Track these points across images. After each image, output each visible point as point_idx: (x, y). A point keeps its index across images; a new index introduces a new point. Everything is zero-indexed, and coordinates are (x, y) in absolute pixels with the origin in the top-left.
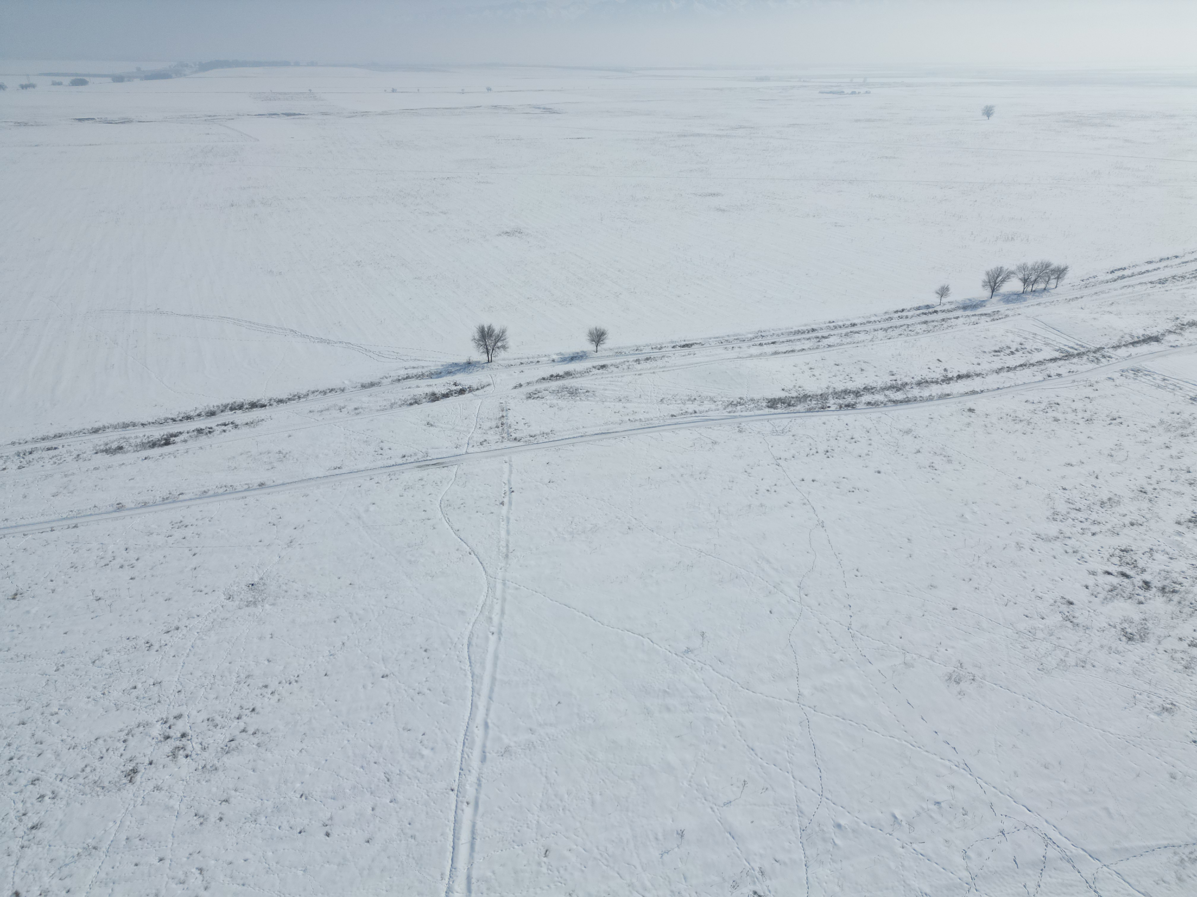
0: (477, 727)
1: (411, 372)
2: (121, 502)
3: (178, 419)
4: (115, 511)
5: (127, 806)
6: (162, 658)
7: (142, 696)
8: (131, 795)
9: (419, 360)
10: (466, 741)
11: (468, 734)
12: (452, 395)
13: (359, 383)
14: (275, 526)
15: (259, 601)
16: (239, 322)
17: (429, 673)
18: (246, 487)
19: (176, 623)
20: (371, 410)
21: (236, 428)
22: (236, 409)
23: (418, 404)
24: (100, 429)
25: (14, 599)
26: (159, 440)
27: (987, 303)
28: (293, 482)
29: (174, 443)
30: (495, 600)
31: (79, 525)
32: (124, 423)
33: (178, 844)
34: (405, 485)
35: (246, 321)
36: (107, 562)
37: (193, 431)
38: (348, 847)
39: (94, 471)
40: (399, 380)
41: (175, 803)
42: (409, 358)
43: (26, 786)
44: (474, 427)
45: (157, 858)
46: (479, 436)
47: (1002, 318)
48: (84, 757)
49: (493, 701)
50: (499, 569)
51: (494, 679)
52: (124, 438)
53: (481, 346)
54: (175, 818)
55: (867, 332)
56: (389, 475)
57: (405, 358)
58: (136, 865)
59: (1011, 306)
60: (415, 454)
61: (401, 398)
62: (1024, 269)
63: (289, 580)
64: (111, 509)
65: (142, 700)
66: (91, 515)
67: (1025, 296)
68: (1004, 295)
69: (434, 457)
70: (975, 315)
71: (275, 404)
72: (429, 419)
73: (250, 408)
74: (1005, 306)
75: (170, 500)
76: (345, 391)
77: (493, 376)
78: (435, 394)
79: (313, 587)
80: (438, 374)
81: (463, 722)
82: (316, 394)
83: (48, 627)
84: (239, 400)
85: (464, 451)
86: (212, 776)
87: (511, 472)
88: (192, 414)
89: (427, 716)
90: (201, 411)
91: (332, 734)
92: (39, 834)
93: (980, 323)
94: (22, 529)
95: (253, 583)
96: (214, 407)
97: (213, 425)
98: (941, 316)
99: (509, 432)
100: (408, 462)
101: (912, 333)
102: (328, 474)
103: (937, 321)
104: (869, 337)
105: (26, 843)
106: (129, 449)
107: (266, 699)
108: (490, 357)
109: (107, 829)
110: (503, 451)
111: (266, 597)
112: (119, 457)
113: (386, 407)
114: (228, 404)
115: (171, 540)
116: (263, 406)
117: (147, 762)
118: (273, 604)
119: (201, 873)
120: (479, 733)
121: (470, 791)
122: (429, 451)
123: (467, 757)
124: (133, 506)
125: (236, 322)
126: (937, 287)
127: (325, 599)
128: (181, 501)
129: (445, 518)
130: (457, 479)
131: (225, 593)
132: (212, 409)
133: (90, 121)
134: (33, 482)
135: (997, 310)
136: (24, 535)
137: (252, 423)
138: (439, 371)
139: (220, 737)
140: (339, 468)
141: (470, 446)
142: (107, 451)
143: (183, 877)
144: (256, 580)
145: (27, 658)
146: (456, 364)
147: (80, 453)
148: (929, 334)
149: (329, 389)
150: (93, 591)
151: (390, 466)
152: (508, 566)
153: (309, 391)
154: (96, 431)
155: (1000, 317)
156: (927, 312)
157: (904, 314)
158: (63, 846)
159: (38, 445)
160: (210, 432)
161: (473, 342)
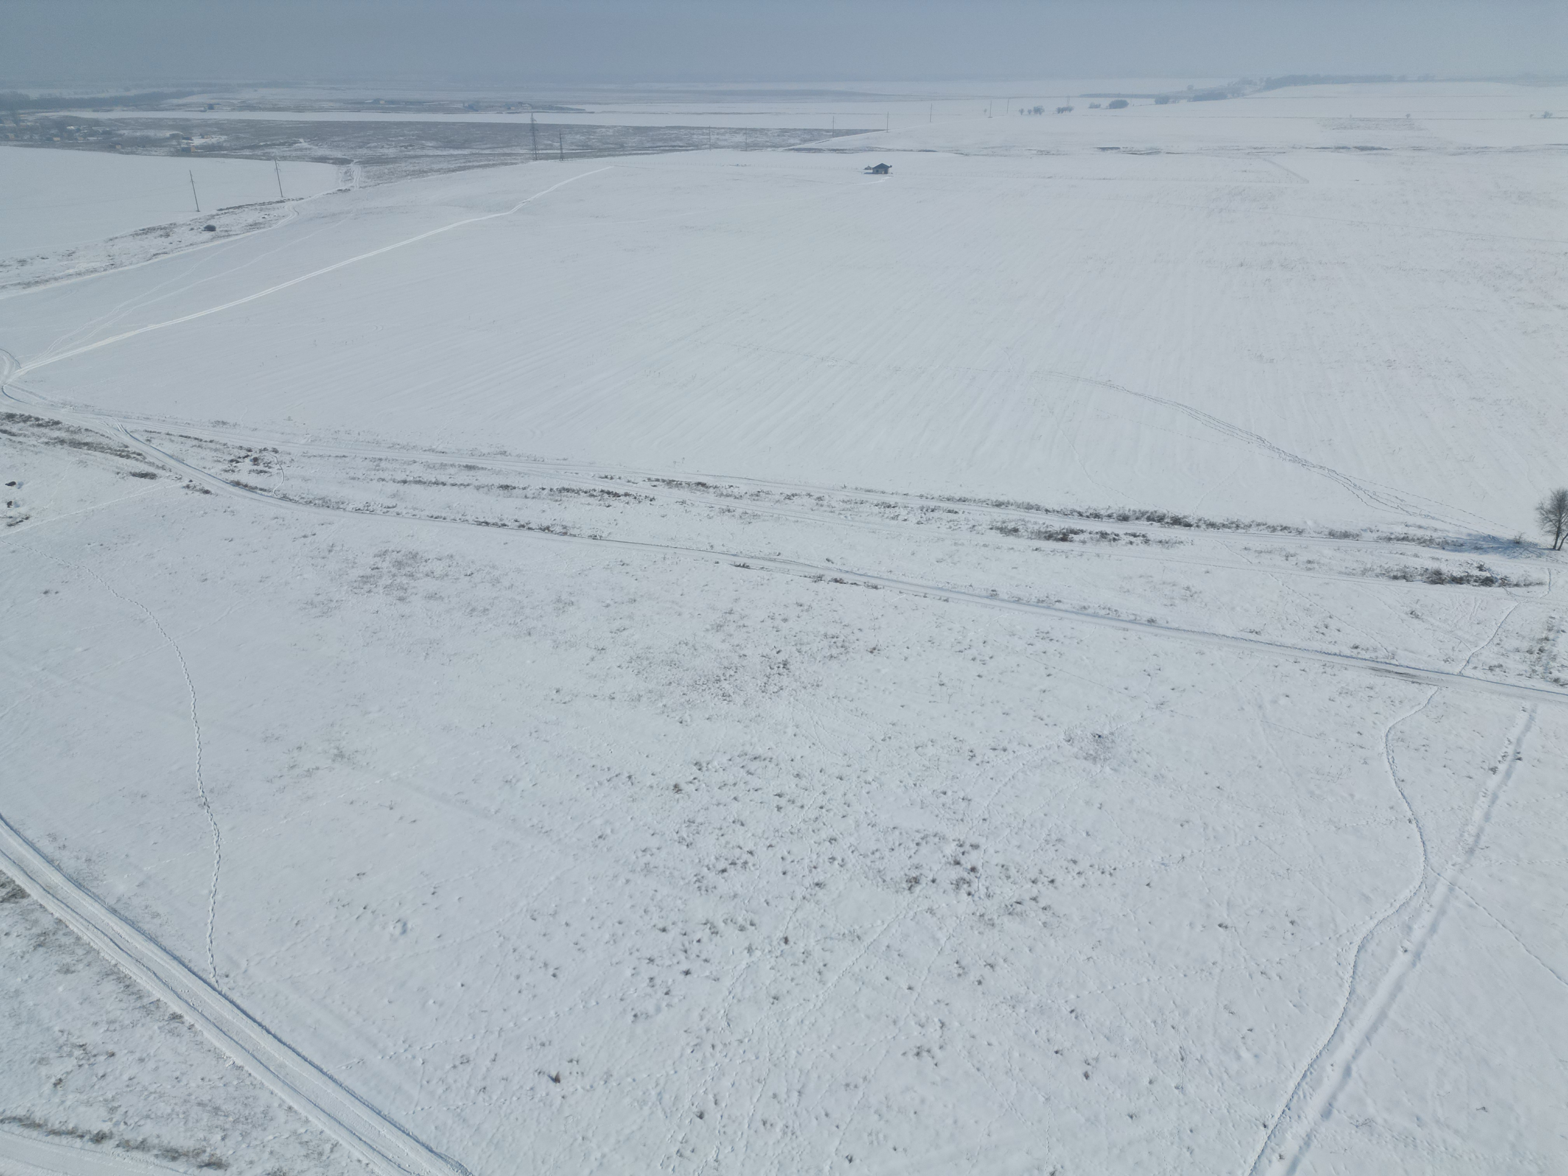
0: (1332, 1065)
1: (1412, 532)
2: (997, 589)
3: (1085, 515)
4: (987, 597)
5: (898, 913)
6: (980, 775)
7: (948, 806)
8: (905, 904)
9: (1433, 518)
10: (1308, 1073)
11: (1315, 1066)
12: (1468, 582)
13: (1327, 528)
14: (1149, 677)
15: (1100, 759)
16: (1196, 414)
17: (1286, 955)
18: (1133, 617)
19: (1005, 744)
20: (1331, 570)
21: (1146, 543)
22: (1154, 520)
23: (1407, 581)
24: (1003, 504)
25: (871, 652)
26: (1057, 533)
28: (1191, 631)
29: (1071, 541)
30: (1427, 906)
31: (950, 600)
32: (1028, 504)
33: (932, 983)
34: (1342, 688)
35: (1205, 415)
36: (962, 648)
37: (1097, 533)
38: (1105, 1107)
39: (983, 548)
40: (1390, 539)
41: (942, 936)
42: (1418, 512)
43: (824, 840)
44: (1488, 640)
45: (907, 984)
46: (1491, 656)
48: (878, 840)
49: (1370, 1044)
50: (1450, 863)
51: (1382, 1015)
52: (1023, 520)
53: (1551, 521)
54: (937, 953)
56: (1325, 665)
57: (1411, 510)
58: (887, 978)
60: (1375, 650)
61: (1383, 565)
63: (1143, 749)
64: (984, 593)
65: (947, 810)
66: (964, 593)
69: (1403, 663)
71: (1204, 526)
72: (1417, 608)
73: (1171, 524)
75: (1044, 604)
76: (1303, 534)
77: (1553, 571)
78: (1441, 574)
79: (1169, 771)
80: (1458, 546)
81: (1314, 1048)
82: (1262, 527)
83: (890, 693)
84: (1162, 510)
85: (1457, 670)
86: (987, 930)
87: (1527, 728)
88: (1103, 512)
89: (1264, 1010)
90: (1113, 511)
91: (1131, 960)
92: (821, 893)
94: (900, 586)
95: (1100, 734)
96: (1129, 510)
97: (1121, 532)
99: (1549, 666)
100: (1360, 656)
102: (1239, 635)
105: (808, 896)
106: (1024, 534)
107: (1070, 878)
108: (1559, 541)
109: (874, 925)
110: (1526, 692)
111: (1110, 758)
112: (1011, 540)
113: (1354, 572)
114: (1147, 512)
115: (1030, 649)
116: (1189, 525)
117: (930, 878)
118: (1115, 770)
119: (941, 1027)
120: (1331, 1076)
121: (1291, 1144)
122: (1399, 651)
123: (1302, 1097)
124: (1006, 597)
125: (1193, 413)
127: (1179, 791)
128: (1055, 609)
129: (1388, 754)
130: (1429, 706)
131: (1067, 733)
132: (1127, 512)
133: (1114, 151)
134: (925, 541)
136: (900, 592)
137: (1167, 543)
138: (1461, 541)
139: (1008, 892)
140: (1257, 633)
141: (1471, 666)
142: (1001, 530)
143: (923, 1020)
144: (1106, 732)
145: (864, 716)
146: (1494, 539)
147: (976, 524)
149: (1282, 526)
150: (940, 674)
151: (1330, 654)
152: (1468, 866)
153: (1253, 522)
154: (999, 505)
158: (834, 919)
159: (942, 505)
160: (1114, 540)
161: (1537, 512)
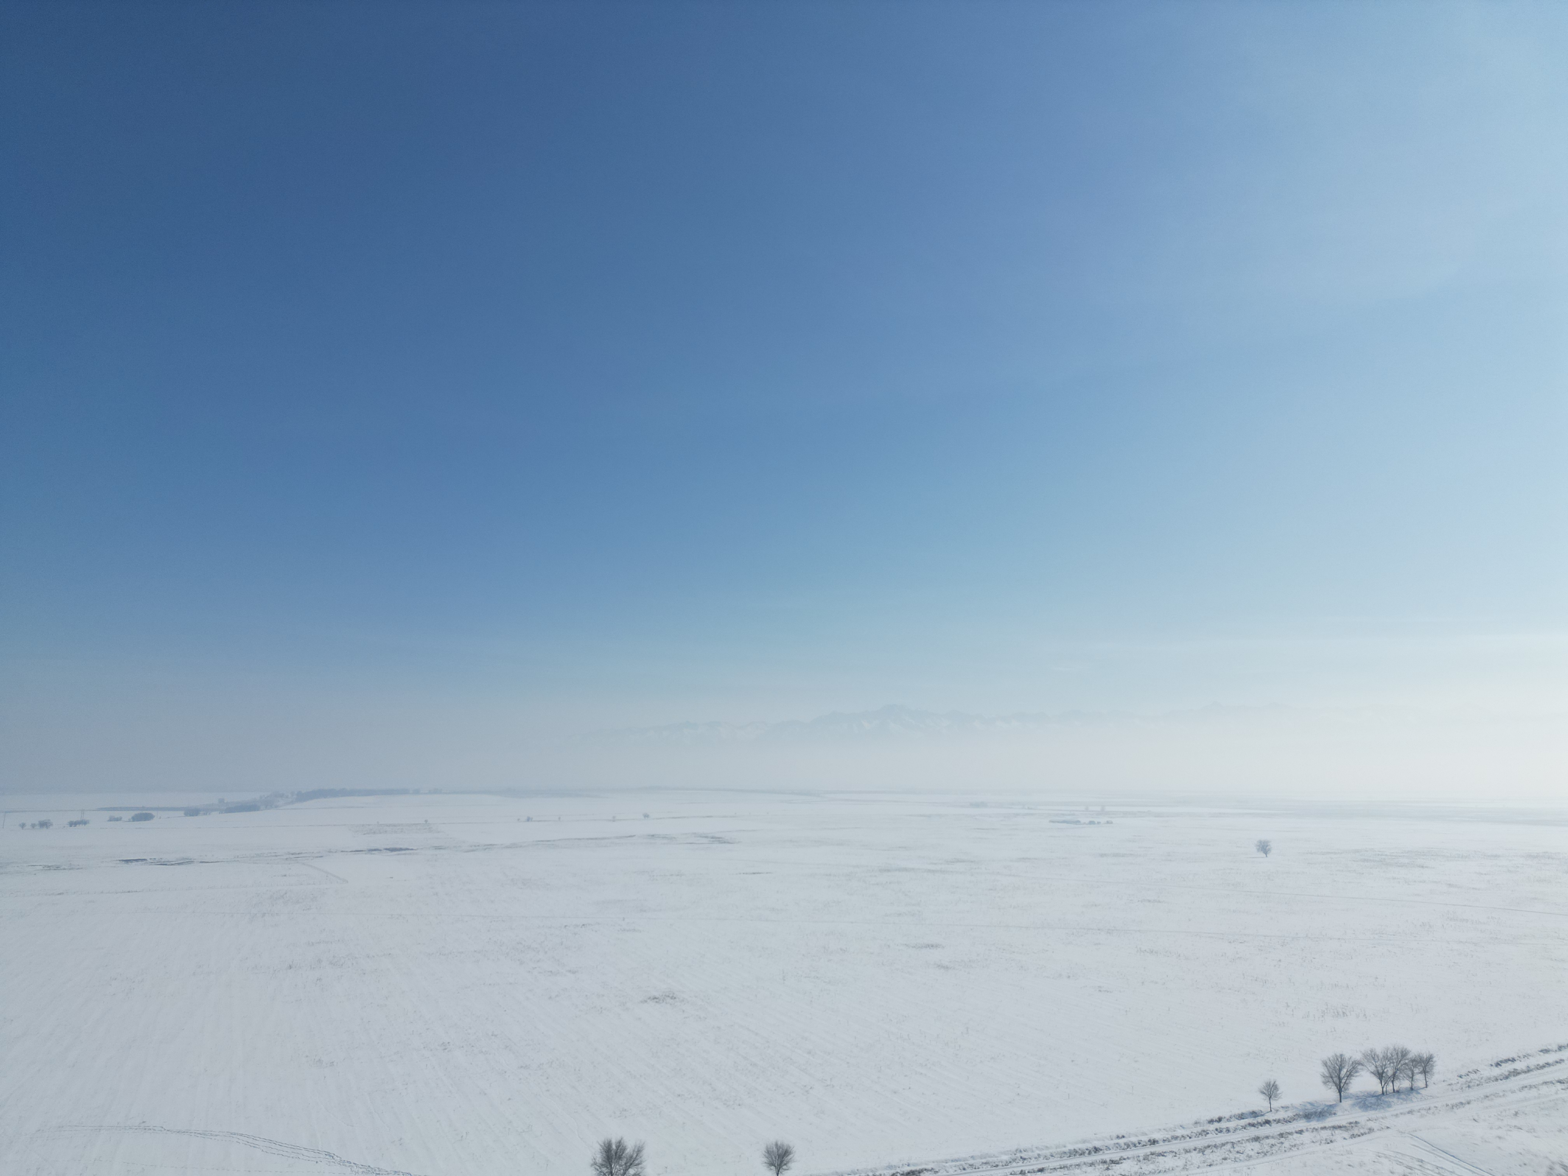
16: (253, 1141)
27: (1337, 1109)
35: (263, 1140)
47: (1366, 1134)
55: (1175, 1154)
59: (1372, 1114)
62: (1374, 1059)
67: (1387, 1099)
68: (1357, 1097)
70: (1324, 1128)
74: (1364, 1113)
93: (1335, 1140)
98: (1276, 1129)
101: (1242, 1157)
103: (1273, 1137)
104: (1180, 1163)
125: (250, 1140)
126: (1260, 1084)
133: (140, 863)
135: (1353, 1120)
148: (1266, 1159)
155: (1362, 1131)
156: (1255, 1122)
157: (1223, 1125)
161: (593, 1168)
